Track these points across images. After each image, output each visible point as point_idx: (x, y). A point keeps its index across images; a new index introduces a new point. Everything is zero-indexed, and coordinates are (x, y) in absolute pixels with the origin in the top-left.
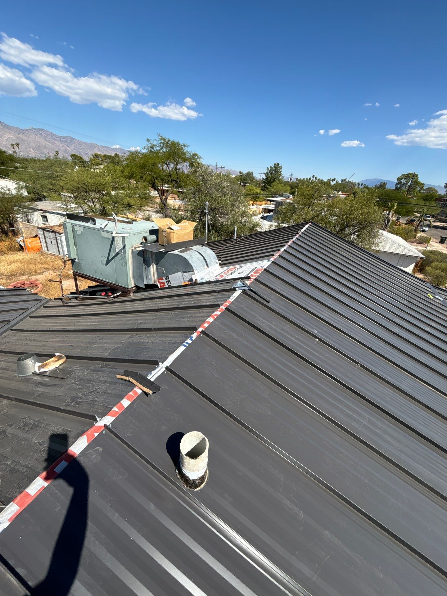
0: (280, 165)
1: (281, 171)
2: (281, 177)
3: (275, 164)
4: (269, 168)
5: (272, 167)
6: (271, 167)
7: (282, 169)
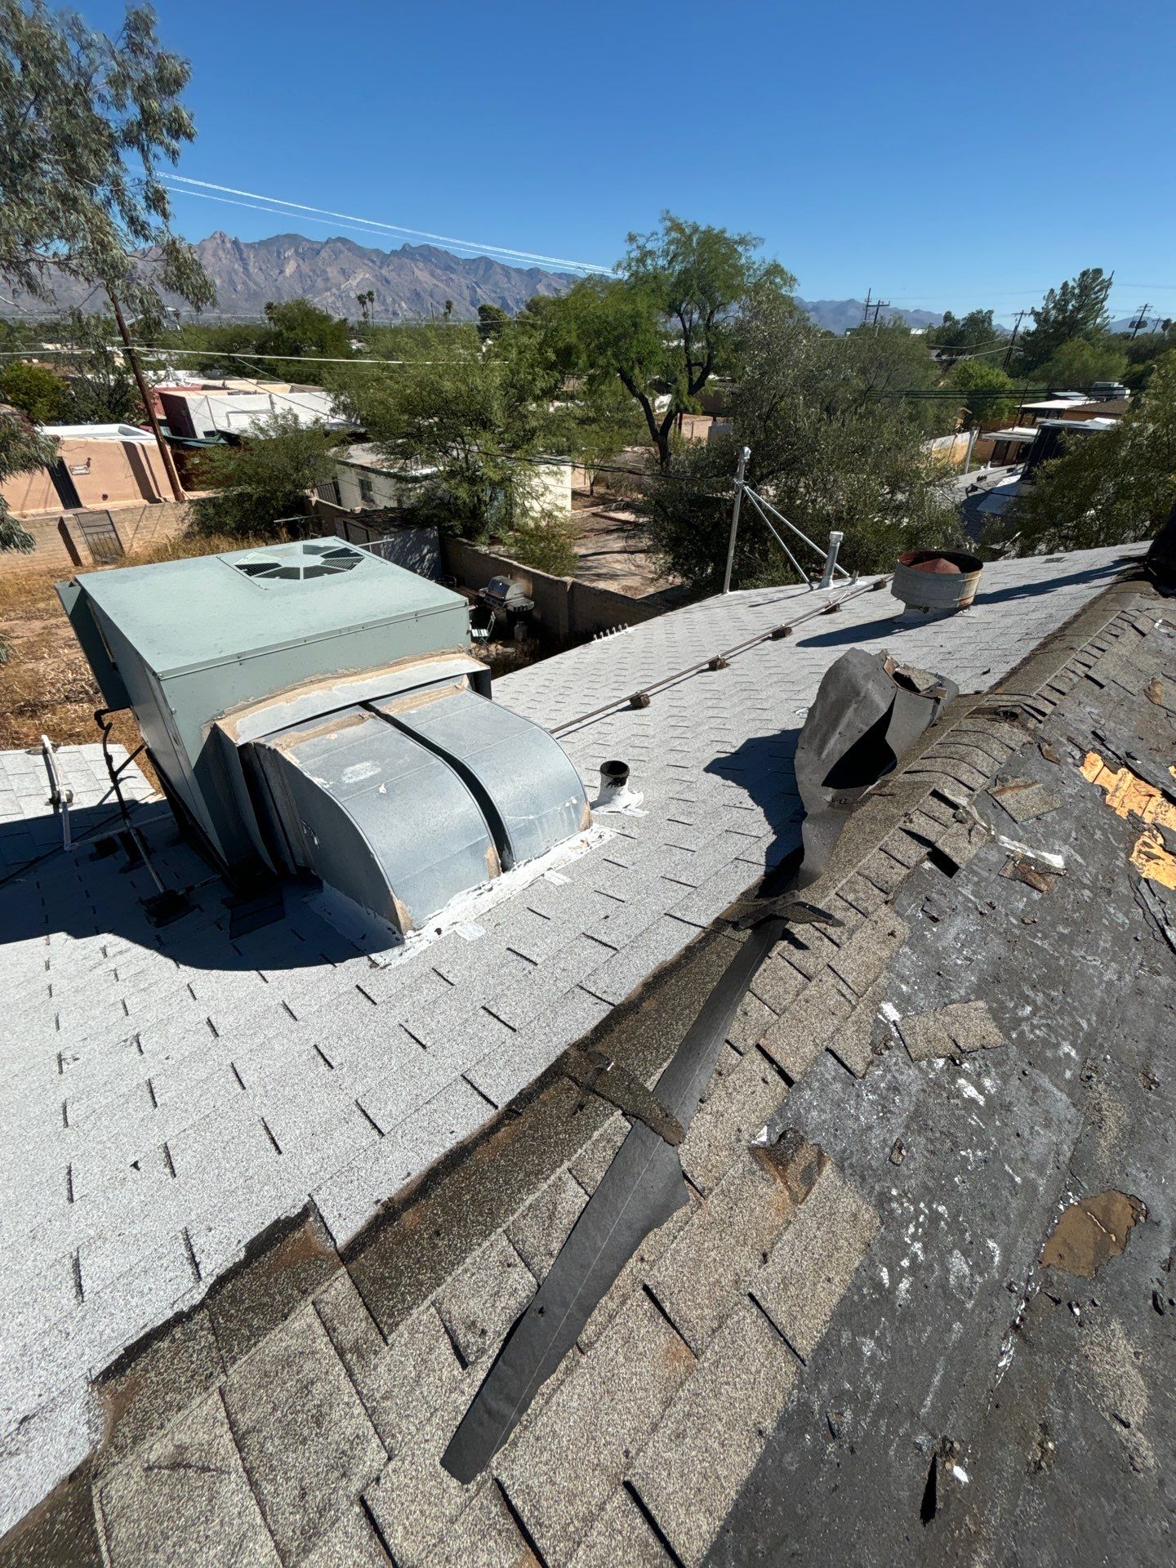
0: (1105, 276)
1: (1104, 299)
2: (1099, 320)
3: (1084, 274)
4: (1058, 292)
5: (1071, 284)
6: (1065, 285)
7: (1109, 291)
